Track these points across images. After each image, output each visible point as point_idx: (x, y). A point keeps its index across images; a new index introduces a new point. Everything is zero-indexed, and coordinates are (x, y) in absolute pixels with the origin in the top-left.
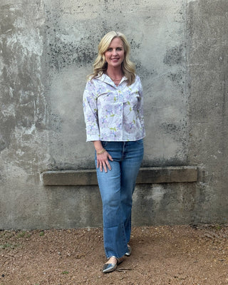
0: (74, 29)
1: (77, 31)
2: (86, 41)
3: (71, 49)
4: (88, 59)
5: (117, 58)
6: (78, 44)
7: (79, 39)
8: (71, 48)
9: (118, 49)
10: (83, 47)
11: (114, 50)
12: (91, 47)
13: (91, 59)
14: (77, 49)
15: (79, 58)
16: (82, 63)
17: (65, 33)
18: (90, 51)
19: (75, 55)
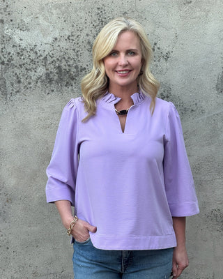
0: (41, 20)
1: (47, 24)
2: (64, 44)
3: (32, 58)
4: (66, 79)
5: (128, 69)
6: (48, 48)
7: (50, 39)
8: (33, 56)
9: (130, 52)
10: (57, 55)
11: (122, 55)
12: (72, 55)
13: (73, 79)
14: (45, 58)
15: (47, 75)
16: (54, 87)
17: (23, 27)
18: (71, 62)
19: (41, 71)
